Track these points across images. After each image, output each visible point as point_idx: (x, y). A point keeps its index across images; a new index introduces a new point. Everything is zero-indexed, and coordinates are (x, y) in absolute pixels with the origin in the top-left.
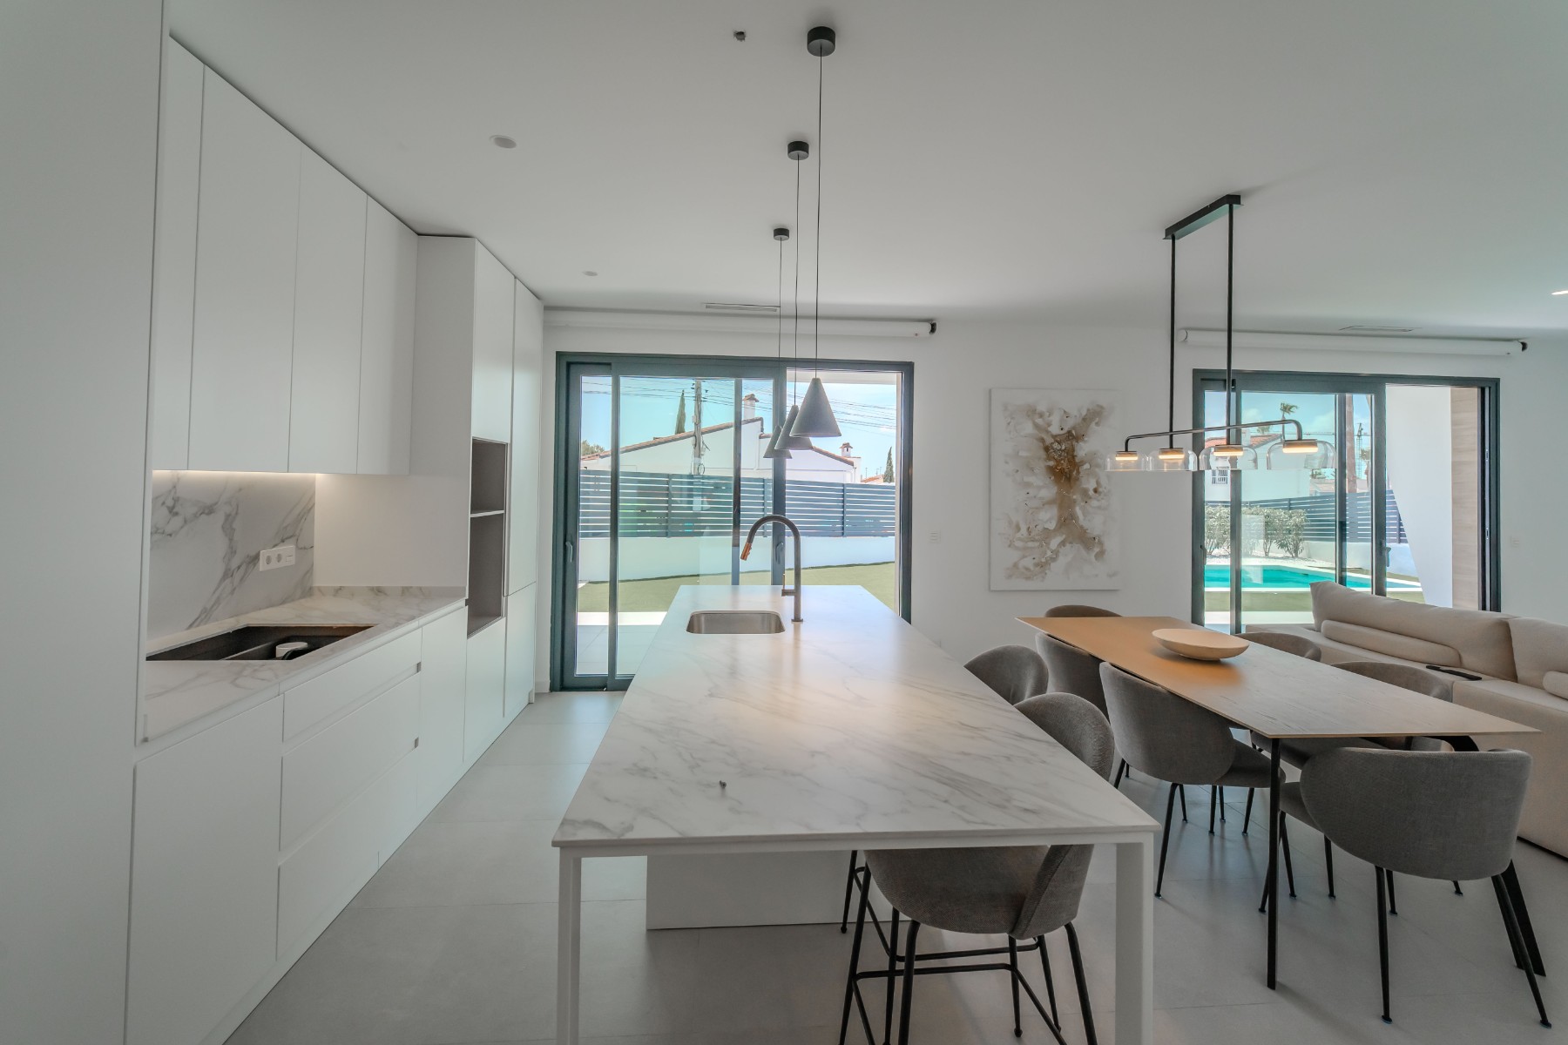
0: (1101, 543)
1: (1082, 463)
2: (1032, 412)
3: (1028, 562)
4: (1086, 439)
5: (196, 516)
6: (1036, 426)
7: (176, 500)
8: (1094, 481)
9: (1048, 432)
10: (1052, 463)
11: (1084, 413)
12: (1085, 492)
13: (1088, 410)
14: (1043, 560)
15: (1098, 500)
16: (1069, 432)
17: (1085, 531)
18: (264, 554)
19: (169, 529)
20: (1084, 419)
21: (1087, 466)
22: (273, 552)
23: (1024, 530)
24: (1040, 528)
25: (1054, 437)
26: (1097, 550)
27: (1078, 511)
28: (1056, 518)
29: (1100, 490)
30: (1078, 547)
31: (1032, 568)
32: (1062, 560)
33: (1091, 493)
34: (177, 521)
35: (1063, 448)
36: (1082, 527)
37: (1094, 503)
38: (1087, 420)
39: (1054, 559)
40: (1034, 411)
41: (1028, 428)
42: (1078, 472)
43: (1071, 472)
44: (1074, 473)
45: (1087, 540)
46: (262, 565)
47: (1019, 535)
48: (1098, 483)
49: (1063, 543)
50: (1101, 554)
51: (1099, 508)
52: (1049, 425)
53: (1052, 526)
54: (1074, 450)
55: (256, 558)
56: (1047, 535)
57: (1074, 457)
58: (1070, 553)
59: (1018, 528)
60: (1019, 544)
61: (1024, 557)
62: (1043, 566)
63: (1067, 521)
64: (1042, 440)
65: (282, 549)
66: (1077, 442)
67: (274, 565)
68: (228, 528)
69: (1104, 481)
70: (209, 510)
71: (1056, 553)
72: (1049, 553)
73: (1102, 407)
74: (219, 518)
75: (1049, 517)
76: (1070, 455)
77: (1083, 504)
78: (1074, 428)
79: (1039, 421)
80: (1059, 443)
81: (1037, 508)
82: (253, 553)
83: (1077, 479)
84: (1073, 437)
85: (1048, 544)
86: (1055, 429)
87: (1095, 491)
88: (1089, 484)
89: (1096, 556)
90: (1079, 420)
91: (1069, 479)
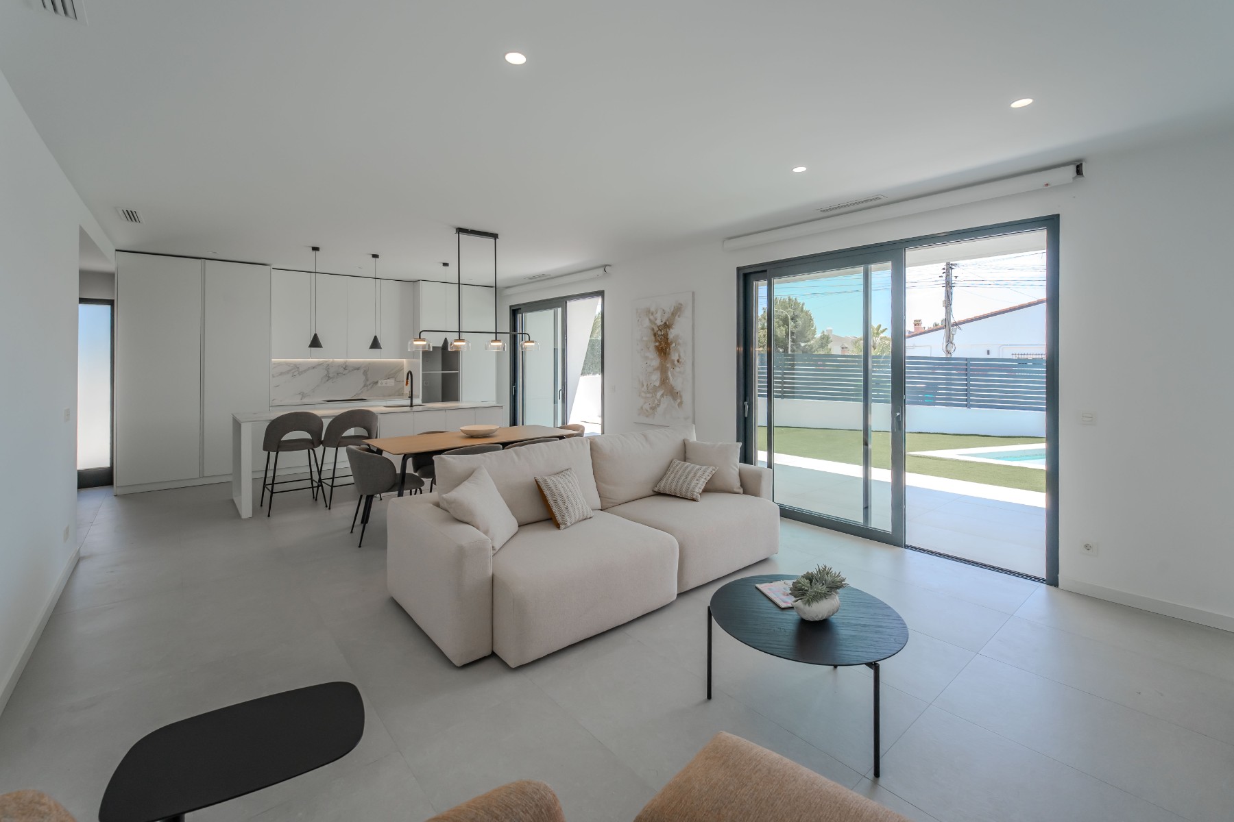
0: (681, 397)
1: (672, 343)
2: (648, 312)
3: (647, 407)
4: (674, 327)
5: (353, 370)
6: (650, 320)
7: (346, 366)
8: (677, 355)
9: (655, 324)
10: (657, 344)
11: (672, 310)
12: (673, 362)
13: (674, 307)
14: (654, 406)
15: (679, 368)
16: (665, 323)
17: (673, 388)
18: (380, 382)
19: (344, 373)
20: (672, 314)
21: (674, 345)
22: (384, 381)
23: (645, 387)
24: (652, 385)
25: (658, 327)
26: (679, 401)
27: (670, 374)
28: (659, 379)
29: (680, 360)
30: (670, 398)
31: (649, 409)
32: (663, 406)
33: (676, 362)
34: (347, 371)
35: (662, 334)
36: (671, 384)
37: (677, 369)
38: (674, 314)
39: (658, 405)
40: (649, 311)
41: (647, 323)
42: (670, 349)
43: (666, 349)
44: (668, 350)
45: (674, 394)
46: (379, 384)
47: (643, 389)
48: (679, 356)
49: (662, 395)
50: (680, 404)
51: (679, 372)
52: (656, 319)
53: (657, 384)
54: (668, 335)
55: (377, 382)
56: (655, 389)
57: (667, 339)
58: (666, 402)
59: (643, 386)
60: (643, 395)
61: (645, 403)
62: (653, 409)
63: (664, 381)
64: (653, 329)
65: (388, 381)
66: (669, 329)
67: (384, 385)
68: (365, 373)
69: (682, 355)
70: (358, 369)
71: (659, 401)
72: (656, 401)
73: (681, 305)
74: (362, 371)
75: (656, 378)
76: (666, 337)
77: (671, 370)
78: (667, 320)
79: (652, 317)
80: (660, 330)
81: (650, 373)
82: (375, 381)
83: (669, 354)
84: (667, 326)
85: (656, 395)
86: (659, 322)
87: (678, 361)
88: (675, 357)
89: (678, 405)
90: (670, 315)
91: (665, 354)
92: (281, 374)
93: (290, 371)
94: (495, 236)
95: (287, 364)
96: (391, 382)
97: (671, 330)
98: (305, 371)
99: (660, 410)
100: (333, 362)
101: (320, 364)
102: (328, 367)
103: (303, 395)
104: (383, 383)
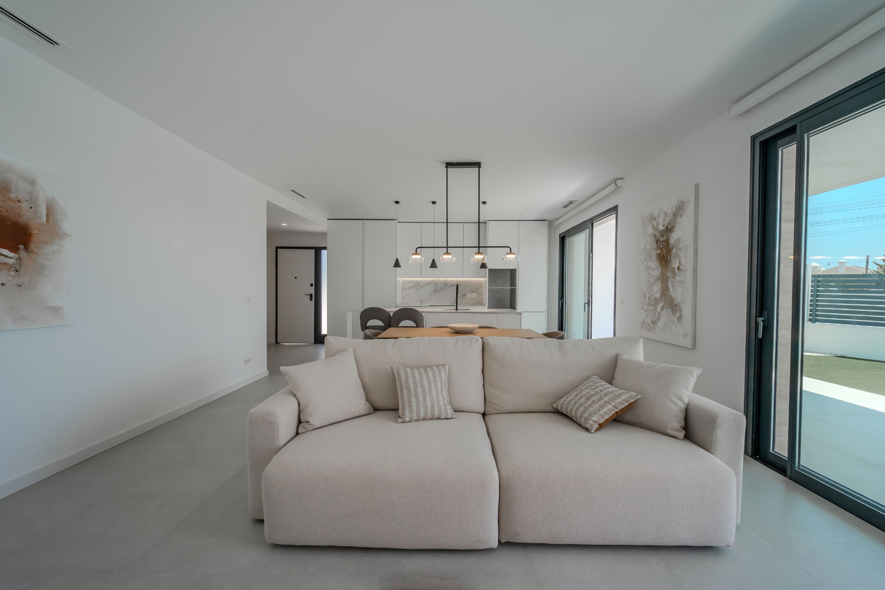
0: (680, 310)
1: (673, 248)
3: (648, 320)
4: (675, 230)
5: (450, 286)
6: (653, 226)
7: (446, 284)
8: (677, 261)
9: (658, 229)
10: (659, 252)
11: (674, 210)
12: (673, 270)
13: (676, 207)
14: (655, 319)
15: (680, 276)
16: (667, 227)
17: (673, 300)
18: (467, 295)
20: (674, 215)
21: (674, 250)
22: (470, 295)
23: (647, 299)
24: (653, 297)
25: (660, 232)
26: (678, 314)
27: (670, 285)
28: (660, 290)
29: (681, 268)
30: (670, 311)
31: (650, 323)
32: (663, 320)
33: (676, 270)
34: (446, 287)
35: (664, 239)
36: (671, 296)
37: (678, 278)
38: (675, 215)
39: (659, 319)
40: (652, 217)
41: (650, 230)
42: (671, 256)
43: (667, 256)
44: (669, 257)
45: (673, 306)
46: (467, 296)
47: (645, 301)
48: (680, 263)
49: (662, 308)
50: (680, 318)
51: (680, 282)
52: (658, 224)
53: (658, 295)
54: (669, 240)
55: (465, 295)
56: (656, 301)
57: (668, 244)
58: (666, 315)
59: (646, 297)
60: (645, 307)
61: (647, 316)
62: (654, 322)
63: (665, 292)
64: (655, 236)
65: (472, 294)
66: (671, 233)
69: (683, 261)
70: (453, 285)
71: (660, 314)
72: (657, 315)
73: (683, 202)
74: (455, 287)
75: (657, 289)
76: (667, 242)
77: (672, 279)
78: (669, 223)
79: (655, 223)
80: (662, 236)
81: (652, 283)
82: (464, 294)
83: (670, 261)
84: (669, 230)
85: (656, 308)
86: (661, 228)
87: (678, 269)
88: (675, 264)
89: (677, 319)
90: (672, 216)
91: (666, 261)
92: (410, 288)
93: (415, 286)
94: (478, 165)
95: (413, 282)
96: (474, 295)
97: (672, 234)
98: (423, 286)
99: (660, 324)
100: (439, 281)
101: (431, 282)
102: (436, 283)
103: (422, 301)
104: (469, 295)
